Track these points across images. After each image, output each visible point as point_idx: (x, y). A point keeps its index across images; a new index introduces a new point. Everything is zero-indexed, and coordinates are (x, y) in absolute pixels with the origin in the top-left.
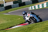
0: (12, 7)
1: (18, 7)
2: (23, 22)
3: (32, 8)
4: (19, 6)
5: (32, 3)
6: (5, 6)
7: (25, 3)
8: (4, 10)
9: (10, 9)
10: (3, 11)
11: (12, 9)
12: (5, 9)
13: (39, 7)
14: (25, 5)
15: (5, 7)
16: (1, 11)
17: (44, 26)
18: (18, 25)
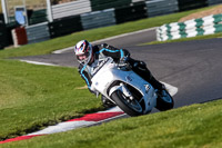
0: (84, 24)
1: (112, 24)
2: (98, 105)
3: (169, 32)
4: (114, 21)
5: (177, 9)
6: (51, 21)
7: (145, 5)
8: (46, 38)
9: (74, 34)
10: (39, 40)
11: (81, 33)
12: (50, 31)
13: (199, 27)
14: (146, 17)
15: (50, 24)
16: (32, 41)
17: (151, 136)
18: (72, 119)
